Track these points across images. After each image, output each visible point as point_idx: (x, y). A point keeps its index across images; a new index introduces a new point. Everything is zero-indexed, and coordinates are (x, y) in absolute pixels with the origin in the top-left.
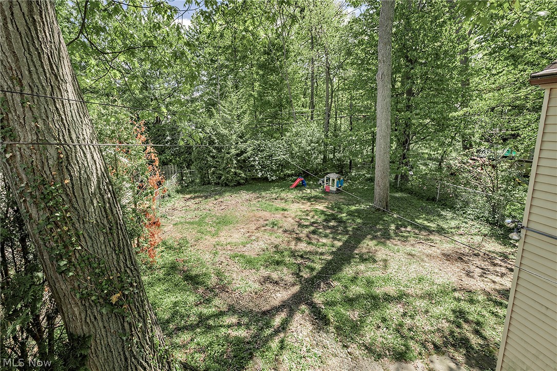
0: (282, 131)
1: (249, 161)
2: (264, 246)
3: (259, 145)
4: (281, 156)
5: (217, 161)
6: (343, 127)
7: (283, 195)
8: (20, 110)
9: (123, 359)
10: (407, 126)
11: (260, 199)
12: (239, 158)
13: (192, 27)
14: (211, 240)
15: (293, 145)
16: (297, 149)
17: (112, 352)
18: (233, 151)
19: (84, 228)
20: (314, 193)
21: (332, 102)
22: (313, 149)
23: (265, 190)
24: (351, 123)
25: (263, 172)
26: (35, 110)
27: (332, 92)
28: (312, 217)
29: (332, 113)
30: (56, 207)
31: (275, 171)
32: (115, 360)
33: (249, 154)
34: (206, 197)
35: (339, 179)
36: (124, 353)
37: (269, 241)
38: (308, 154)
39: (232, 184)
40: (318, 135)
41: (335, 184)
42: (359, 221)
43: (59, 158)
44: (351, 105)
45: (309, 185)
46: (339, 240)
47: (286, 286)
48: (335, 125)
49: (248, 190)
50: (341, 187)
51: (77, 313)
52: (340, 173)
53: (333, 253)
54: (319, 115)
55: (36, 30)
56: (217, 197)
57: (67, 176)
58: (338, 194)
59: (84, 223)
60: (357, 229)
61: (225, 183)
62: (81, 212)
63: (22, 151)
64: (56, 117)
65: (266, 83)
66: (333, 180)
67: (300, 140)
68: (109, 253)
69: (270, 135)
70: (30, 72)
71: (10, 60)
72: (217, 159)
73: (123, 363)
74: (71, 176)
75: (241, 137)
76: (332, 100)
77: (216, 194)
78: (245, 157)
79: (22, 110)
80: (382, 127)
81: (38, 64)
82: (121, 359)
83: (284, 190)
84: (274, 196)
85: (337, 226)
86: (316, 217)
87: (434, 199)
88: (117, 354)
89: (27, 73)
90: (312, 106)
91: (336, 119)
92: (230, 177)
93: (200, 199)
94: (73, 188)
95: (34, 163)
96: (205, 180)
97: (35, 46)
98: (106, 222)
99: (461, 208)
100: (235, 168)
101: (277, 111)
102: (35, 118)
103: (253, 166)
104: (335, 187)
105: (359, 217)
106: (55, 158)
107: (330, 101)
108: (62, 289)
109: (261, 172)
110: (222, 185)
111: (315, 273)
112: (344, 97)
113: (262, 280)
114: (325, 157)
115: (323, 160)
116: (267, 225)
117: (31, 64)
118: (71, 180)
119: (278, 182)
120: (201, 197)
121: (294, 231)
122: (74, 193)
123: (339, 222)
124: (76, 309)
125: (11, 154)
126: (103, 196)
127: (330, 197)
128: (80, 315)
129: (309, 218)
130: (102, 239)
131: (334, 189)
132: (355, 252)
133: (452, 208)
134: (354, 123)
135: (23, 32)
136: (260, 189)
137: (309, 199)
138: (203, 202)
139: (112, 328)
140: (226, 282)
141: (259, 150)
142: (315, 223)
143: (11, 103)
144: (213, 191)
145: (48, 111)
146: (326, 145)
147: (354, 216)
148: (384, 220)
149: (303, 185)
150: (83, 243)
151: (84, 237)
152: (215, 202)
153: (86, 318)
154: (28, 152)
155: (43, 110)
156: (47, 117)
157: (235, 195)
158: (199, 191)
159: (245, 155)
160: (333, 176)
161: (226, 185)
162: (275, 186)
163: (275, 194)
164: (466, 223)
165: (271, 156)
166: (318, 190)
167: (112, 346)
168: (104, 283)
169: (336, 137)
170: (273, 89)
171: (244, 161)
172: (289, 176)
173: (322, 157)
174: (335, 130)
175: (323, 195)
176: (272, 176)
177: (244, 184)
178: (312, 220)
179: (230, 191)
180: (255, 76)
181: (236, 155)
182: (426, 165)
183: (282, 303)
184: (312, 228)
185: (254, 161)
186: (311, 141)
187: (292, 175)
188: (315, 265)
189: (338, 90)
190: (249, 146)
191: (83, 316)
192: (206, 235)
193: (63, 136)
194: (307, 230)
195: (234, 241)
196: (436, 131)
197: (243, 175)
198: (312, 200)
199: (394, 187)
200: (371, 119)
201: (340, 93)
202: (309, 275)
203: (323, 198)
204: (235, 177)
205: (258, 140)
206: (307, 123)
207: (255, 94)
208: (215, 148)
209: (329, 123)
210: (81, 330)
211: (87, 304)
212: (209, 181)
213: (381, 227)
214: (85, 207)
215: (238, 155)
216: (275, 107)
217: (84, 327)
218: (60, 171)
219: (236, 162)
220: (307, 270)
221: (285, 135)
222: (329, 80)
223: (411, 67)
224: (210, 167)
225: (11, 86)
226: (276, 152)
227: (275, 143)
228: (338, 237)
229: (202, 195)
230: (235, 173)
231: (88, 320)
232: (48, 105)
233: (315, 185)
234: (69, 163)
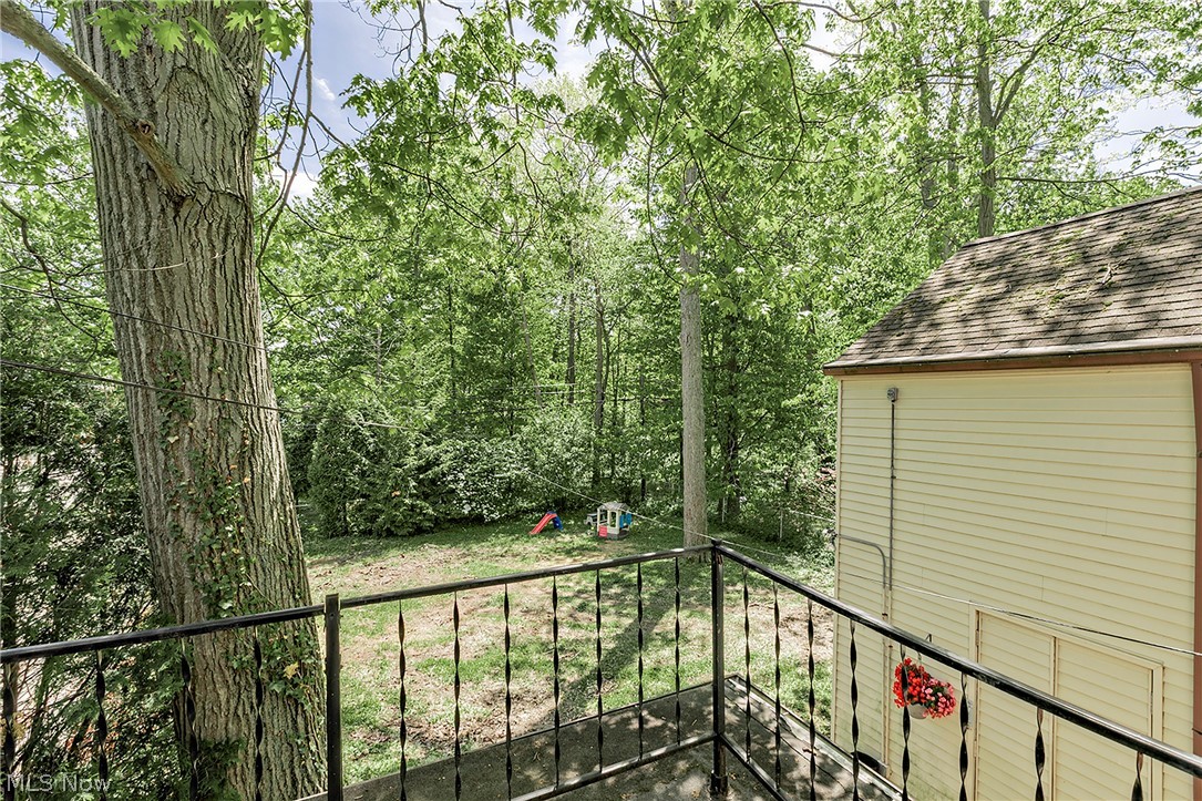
0: (513, 424)
1: (443, 483)
2: (486, 641)
3: (466, 449)
4: (512, 471)
5: (371, 484)
6: (627, 418)
7: (517, 547)
8: (205, 377)
9: (289, 783)
10: (731, 419)
11: (469, 559)
12: (421, 476)
13: (315, 202)
14: (369, 642)
15: (536, 449)
16: (543, 458)
17: (271, 771)
18: (411, 462)
19: (258, 554)
20: (578, 541)
21: (608, 371)
22: (575, 458)
23: (478, 541)
24: (643, 412)
25: (474, 504)
26: (224, 378)
27: (609, 354)
28: (578, 583)
29: (609, 390)
30: (226, 519)
31: (497, 502)
32: (275, 786)
33: (444, 467)
34: (342, 563)
35: (623, 513)
36: (292, 773)
37: (495, 631)
38: (565, 468)
39: (404, 532)
40: (584, 431)
41: (617, 523)
42: (661, 581)
43: (244, 445)
44: (642, 379)
45: (568, 527)
46: (626, 615)
47: (536, 702)
48: (615, 413)
49: (440, 542)
50: (627, 527)
51: (223, 698)
52: (626, 501)
53: (618, 637)
54: (582, 395)
55: (244, 276)
56: (369, 560)
57: (248, 472)
58: (622, 539)
59: (258, 546)
60: (656, 595)
61: (388, 530)
62: (257, 528)
63: (195, 432)
64: (247, 389)
65: (482, 331)
66: (613, 514)
67: (549, 440)
68: (285, 596)
69: (487, 430)
70: (227, 328)
71: (207, 313)
72: (371, 479)
73: (289, 790)
74: (253, 472)
75: (427, 434)
76: (608, 368)
77: (365, 555)
78: (436, 474)
79: (207, 377)
80: (691, 419)
81: (238, 318)
82: (285, 784)
83: (517, 539)
84: (498, 550)
85: (622, 594)
86: (584, 582)
87: (775, 539)
88: (279, 773)
89: (224, 329)
90: (570, 378)
91: (616, 404)
92: (401, 517)
93: (328, 567)
94: (252, 490)
95: (208, 452)
96: (338, 525)
97: (238, 296)
98: (285, 548)
99: (812, 548)
100: (411, 496)
101: (504, 384)
102: (223, 389)
103: (453, 491)
104: (617, 527)
105: (661, 575)
106: (238, 445)
107: (604, 369)
108: (204, 657)
109: (470, 504)
110: (380, 536)
111: (587, 673)
112: (628, 365)
113: (488, 698)
114: (596, 474)
115: (593, 478)
116: (488, 603)
117: (230, 318)
118: (252, 478)
119: (504, 524)
120: (330, 562)
121: (543, 610)
122: (252, 498)
123: (626, 586)
124: (221, 692)
125: (177, 438)
126: (285, 506)
127: (607, 547)
128: (228, 702)
129: (571, 584)
130: (278, 573)
131: (614, 531)
132: (655, 631)
133: (801, 550)
134: (649, 412)
135: (230, 280)
136: (466, 540)
137: (569, 553)
138: (337, 571)
139: (276, 726)
140: (413, 711)
141: (466, 459)
142: (583, 593)
143: (194, 367)
144: (356, 549)
145: (240, 380)
146: (599, 450)
147: (652, 574)
148: (701, 577)
149: (556, 527)
150: (253, 578)
151: (256, 569)
152: (366, 570)
153: (236, 708)
154: (202, 435)
155: (234, 378)
156: (238, 388)
157: (412, 553)
158: (322, 551)
159: (436, 469)
160: (613, 506)
161: (390, 534)
162: (499, 532)
163: (499, 548)
164: (819, 571)
165: (492, 471)
166: (584, 535)
167: (272, 760)
168: (275, 646)
169: (617, 436)
170: (495, 342)
171: (433, 482)
172: (526, 512)
173: (592, 474)
174: (614, 424)
175: (595, 544)
176: (493, 512)
177: (431, 531)
178: (578, 588)
179: (398, 546)
180: (459, 315)
181: (416, 469)
182: (766, 486)
183: (530, 728)
184: (578, 602)
185: (456, 481)
186: (571, 442)
187: (532, 510)
188: (586, 659)
189: (618, 352)
190: (446, 452)
191: (233, 703)
192: (354, 634)
193: (252, 415)
194: (569, 605)
195: (421, 638)
196: (775, 427)
197: (430, 511)
198: (575, 553)
199: (715, 523)
200: (675, 405)
201: (622, 356)
202: (576, 676)
203: (595, 549)
204: (411, 517)
205: (463, 440)
206: (560, 408)
207: (459, 348)
208: (368, 454)
209: (602, 409)
210: (224, 732)
211: (243, 683)
212: (346, 528)
213: (696, 588)
214: (264, 521)
215: (421, 469)
216: (498, 377)
217: (230, 725)
218: (241, 465)
219: (414, 484)
220: (573, 669)
221: (520, 432)
222: (602, 333)
223: (731, 326)
224: (353, 495)
225: (201, 345)
226: (504, 463)
227: (500, 446)
228: (624, 612)
229: (329, 558)
230: (413, 507)
231: (240, 712)
232: (240, 372)
233: (579, 526)
234: (253, 454)
